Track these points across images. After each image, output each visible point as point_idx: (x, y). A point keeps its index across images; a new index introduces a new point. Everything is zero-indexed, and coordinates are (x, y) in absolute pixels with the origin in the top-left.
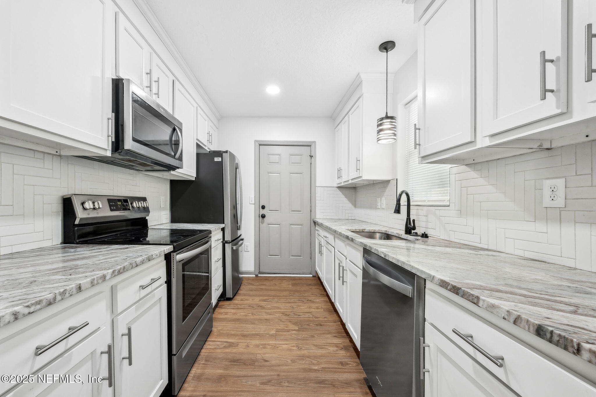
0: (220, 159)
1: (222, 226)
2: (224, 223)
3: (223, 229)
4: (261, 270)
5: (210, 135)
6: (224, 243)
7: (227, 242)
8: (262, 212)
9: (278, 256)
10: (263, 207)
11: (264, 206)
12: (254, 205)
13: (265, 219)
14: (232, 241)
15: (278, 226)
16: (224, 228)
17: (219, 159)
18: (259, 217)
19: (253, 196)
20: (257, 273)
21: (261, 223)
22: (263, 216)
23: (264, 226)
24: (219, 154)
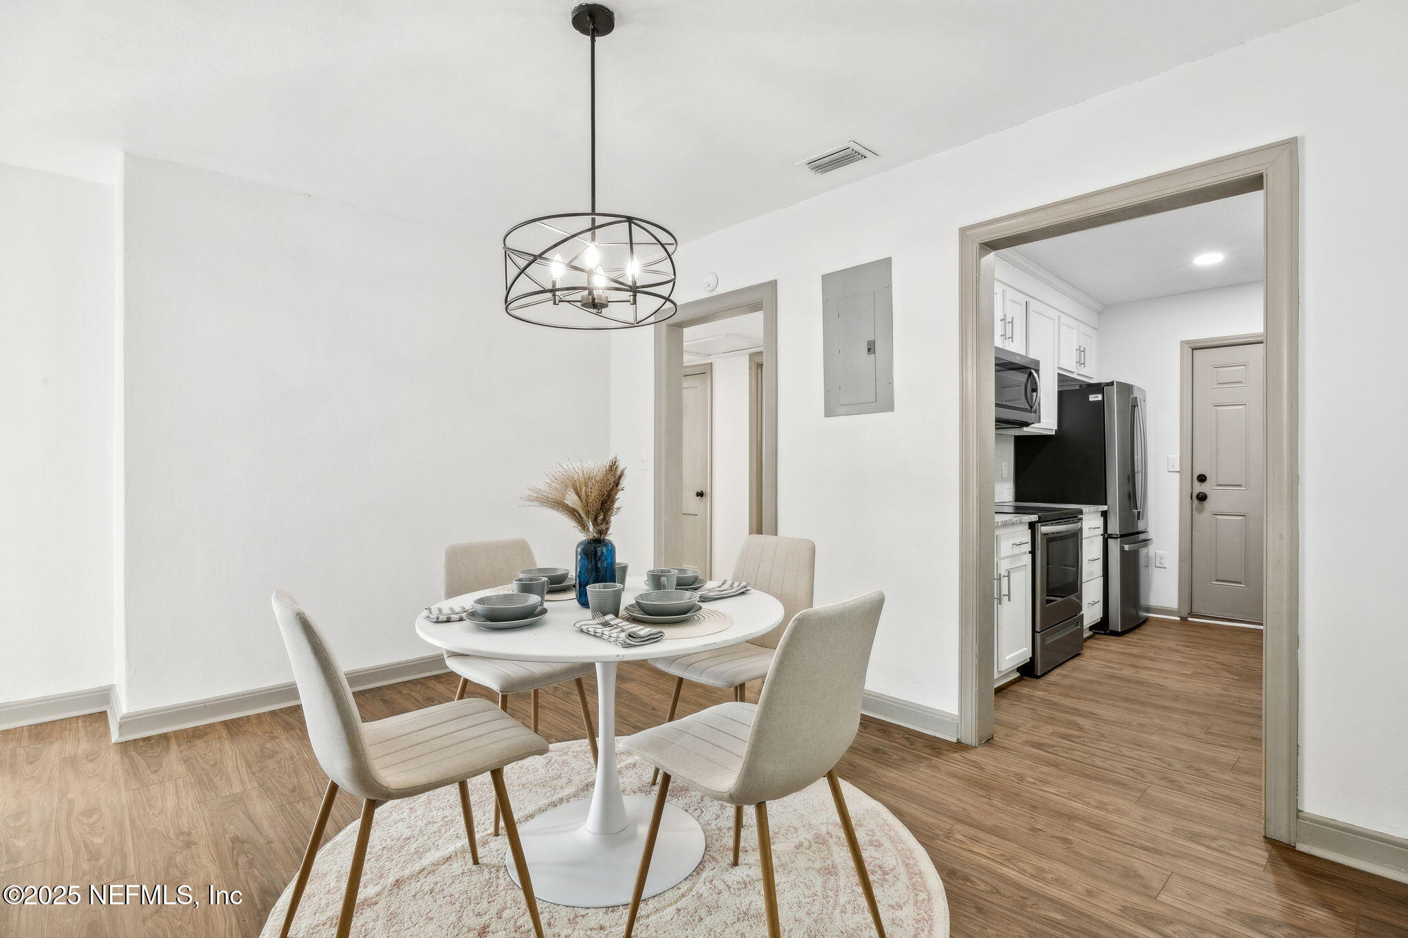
0: (1099, 397)
1: (1105, 508)
2: (1106, 504)
3: (1104, 514)
4: (1196, 610)
5: (1081, 351)
6: (1106, 537)
7: (1111, 536)
8: (1199, 488)
9: (1240, 583)
10: (1202, 478)
11: (1204, 476)
12: (1178, 474)
13: (1206, 503)
14: (1122, 536)
15: (1240, 518)
16: (1106, 511)
17: (1097, 397)
18: (1192, 498)
19: (1175, 455)
20: (1185, 614)
21: (1197, 511)
22: (1202, 498)
23: (1204, 518)
24: (1098, 388)
